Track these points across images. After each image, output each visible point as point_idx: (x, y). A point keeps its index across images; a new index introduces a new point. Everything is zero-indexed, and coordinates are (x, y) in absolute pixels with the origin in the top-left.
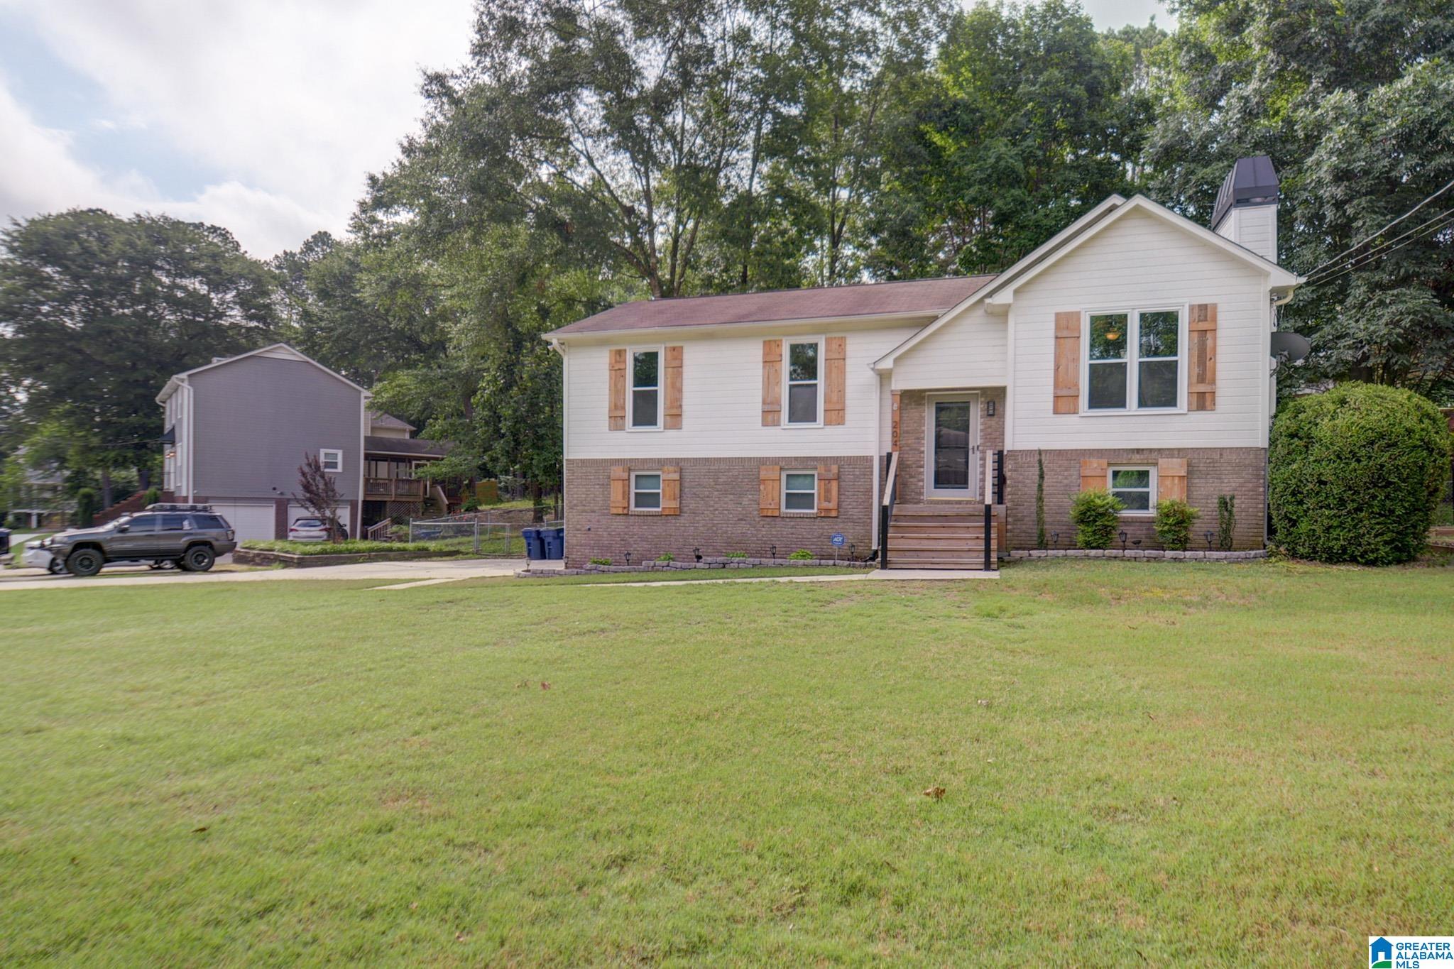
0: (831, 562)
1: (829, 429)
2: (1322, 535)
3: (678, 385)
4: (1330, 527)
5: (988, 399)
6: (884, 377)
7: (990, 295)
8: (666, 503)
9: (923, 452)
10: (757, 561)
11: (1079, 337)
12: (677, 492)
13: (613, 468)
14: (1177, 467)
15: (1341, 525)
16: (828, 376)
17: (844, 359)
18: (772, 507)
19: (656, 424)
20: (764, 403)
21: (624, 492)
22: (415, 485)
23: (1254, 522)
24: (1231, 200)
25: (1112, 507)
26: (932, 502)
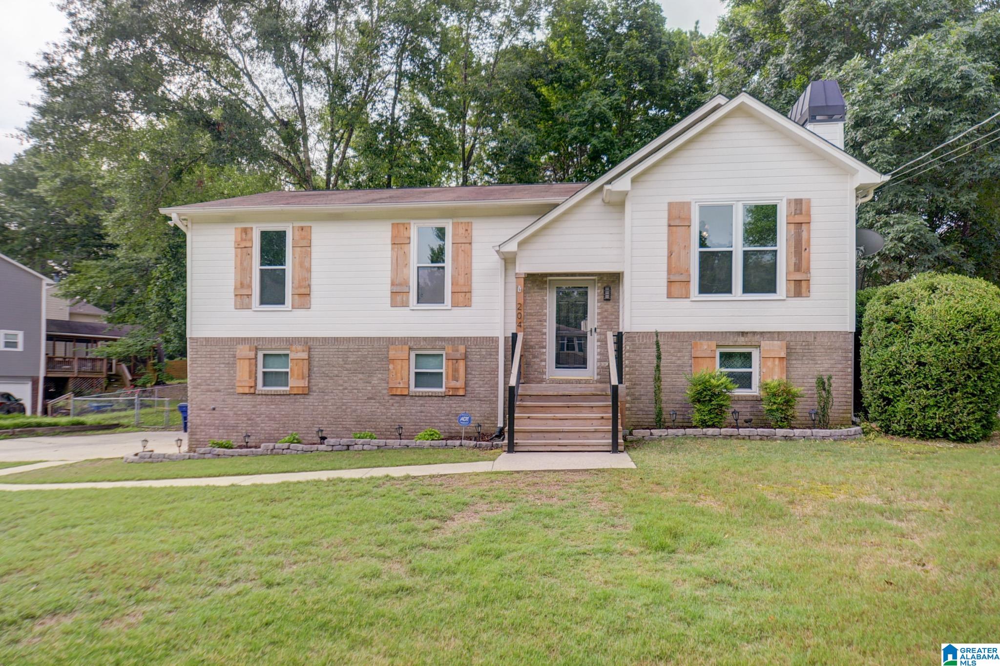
0: (458, 442)
1: (457, 311)
2: (919, 414)
3: (307, 264)
4: (926, 406)
5: (605, 285)
6: (509, 260)
7: (609, 182)
8: (295, 382)
9: (545, 334)
10: (382, 442)
11: (689, 226)
12: (306, 372)
13: (240, 347)
14: (777, 348)
15: (937, 405)
16: (455, 259)
17: (470, 243)
18: (401, 386)
19: (283, 303)
20: (393, 284)
21: (250, 372)
22: (98, 364)
23: (844, 400)
24: (807, 116)
25: (726, 388)
26: (553, 381)
